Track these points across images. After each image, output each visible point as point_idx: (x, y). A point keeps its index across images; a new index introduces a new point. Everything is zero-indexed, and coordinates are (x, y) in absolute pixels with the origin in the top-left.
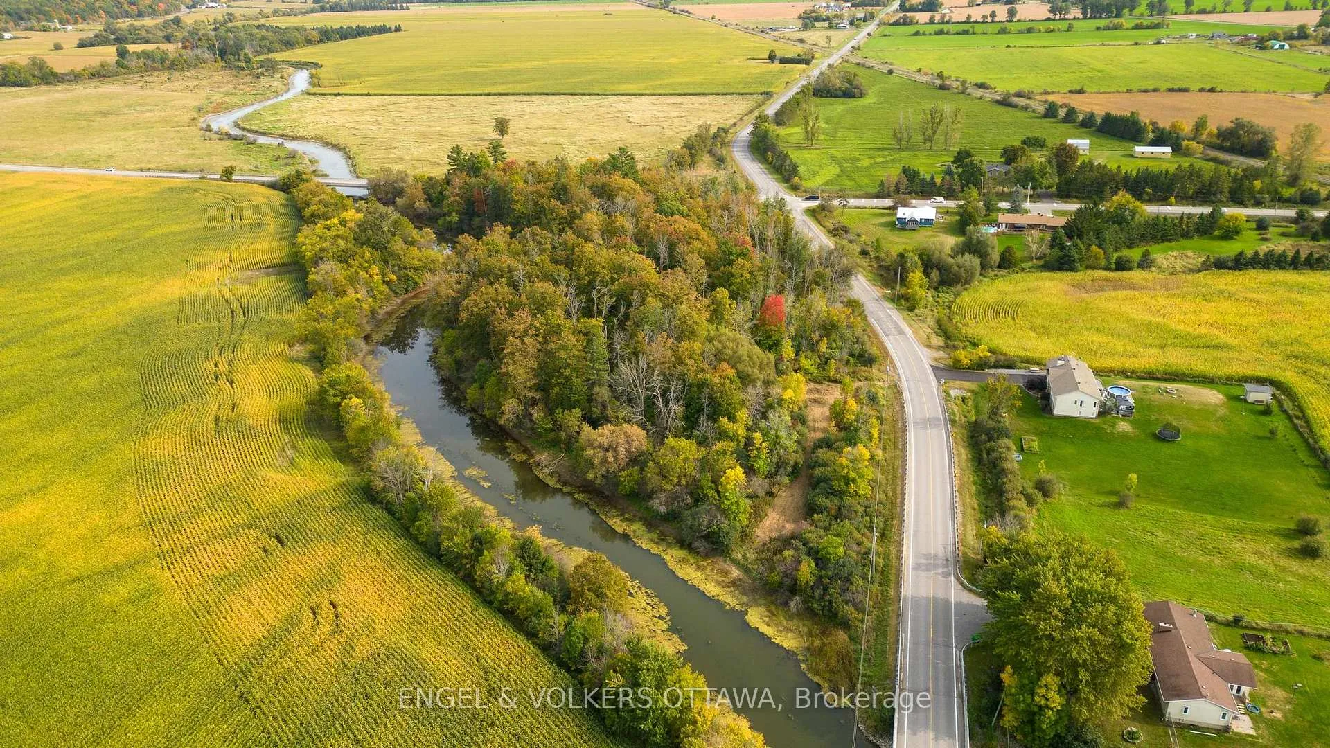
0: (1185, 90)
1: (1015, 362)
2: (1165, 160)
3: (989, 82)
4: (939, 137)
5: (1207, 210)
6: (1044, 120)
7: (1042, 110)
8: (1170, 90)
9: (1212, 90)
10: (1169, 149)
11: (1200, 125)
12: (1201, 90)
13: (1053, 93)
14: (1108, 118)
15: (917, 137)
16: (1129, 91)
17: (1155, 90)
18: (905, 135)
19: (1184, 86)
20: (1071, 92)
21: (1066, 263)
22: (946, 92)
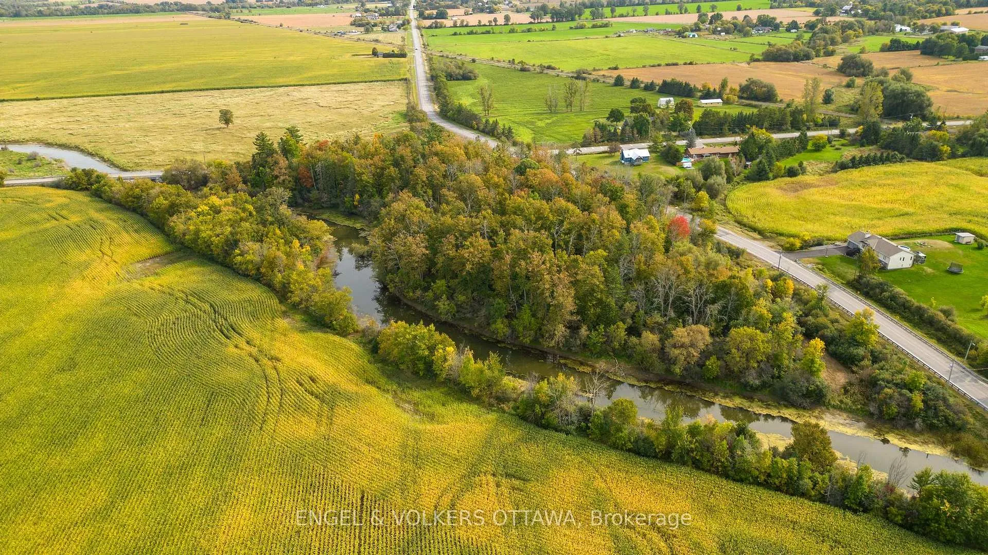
0: (676, 64)
1: (823, 240)
2: (720, 108)
3: (553, 65)
4: (576, 102)
5: (797, 134)
6: (615, 88)
7: (612, 81)
8: (667, 65)
9: (691, 63)
10: (720, 100)
11: (724, 85)
12: (685, 64)
13: (599, 70)
14: (665, 83)
15: (562, 103)
16: (644, 67)
17: (659, 65)
18: (554, 103)
19: (675, 61)
20: (610, 68)
21: (763, 175)
22: (527, 73)
